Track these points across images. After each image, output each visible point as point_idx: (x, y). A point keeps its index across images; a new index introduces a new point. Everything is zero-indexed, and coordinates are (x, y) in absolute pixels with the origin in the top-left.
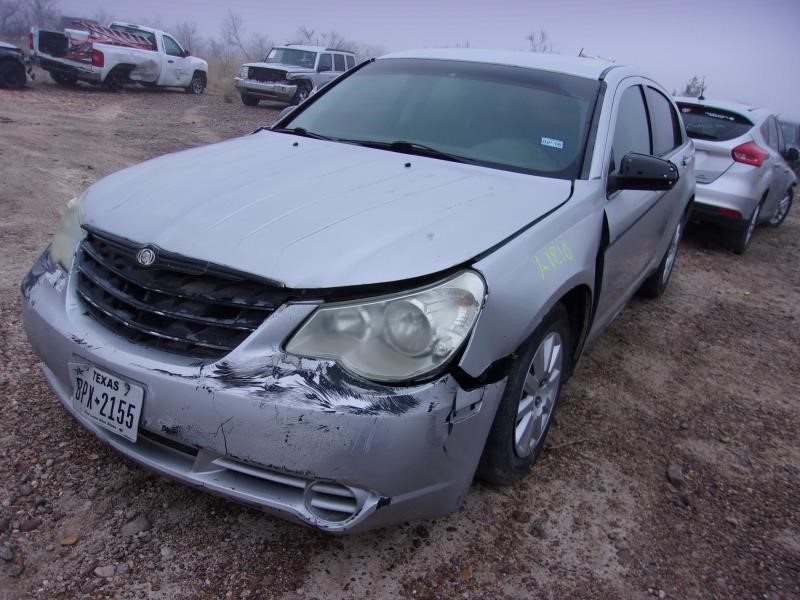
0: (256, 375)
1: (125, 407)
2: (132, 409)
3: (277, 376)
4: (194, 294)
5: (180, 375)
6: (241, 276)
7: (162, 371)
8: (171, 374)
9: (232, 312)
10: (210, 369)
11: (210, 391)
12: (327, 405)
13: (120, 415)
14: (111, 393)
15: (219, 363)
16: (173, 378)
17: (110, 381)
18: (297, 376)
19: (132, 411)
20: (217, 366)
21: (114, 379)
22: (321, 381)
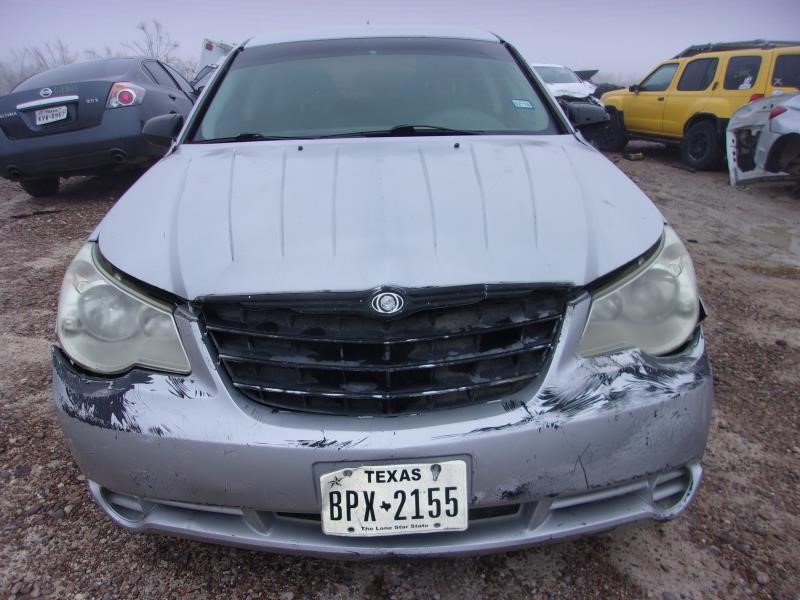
0: (587, 389)
1: (440, 495)
2: (451, 492)
3: (607, 382)
4: (463, 330)
5: (509, 425)
6: (527, 289)
7: (484, 430)
8: (497, 428)
9: (510, 334)
10: (535, 404)
11: (556, 427)
12: (669, 391)
13: (434, 507)
14: (408, 487)
15: (540, 393)
16: (503, 432)
17: (405, 471)
18: (624, 375)
19: (452, 494)
20: (541, 398)
21: (409, 467)
22: (647, 371)
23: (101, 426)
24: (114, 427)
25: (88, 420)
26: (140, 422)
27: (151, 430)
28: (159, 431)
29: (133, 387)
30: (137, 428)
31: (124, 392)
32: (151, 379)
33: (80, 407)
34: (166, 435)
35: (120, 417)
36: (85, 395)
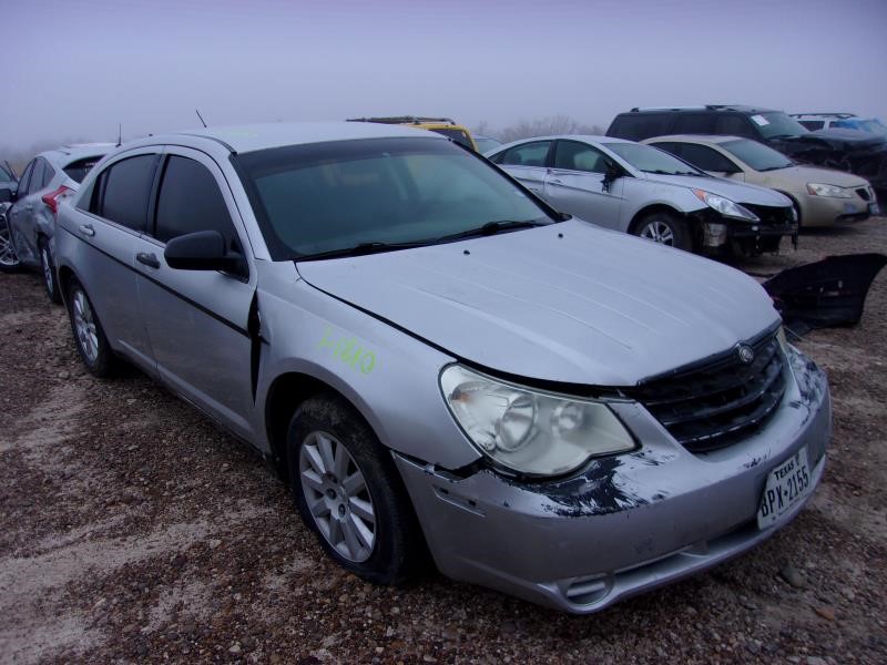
23: (612, 512)
24: (625, 508)
25: (596, 513)
26: (642, 496)
27: (654, 498)
28: (661, 497)
29: (615, 472)
30: (642, 501)
31: (610, 480)
32: (619, 461)
33: (580, 506)
34: (668, 497)
35: (624, 499)
36: (576, 494)
